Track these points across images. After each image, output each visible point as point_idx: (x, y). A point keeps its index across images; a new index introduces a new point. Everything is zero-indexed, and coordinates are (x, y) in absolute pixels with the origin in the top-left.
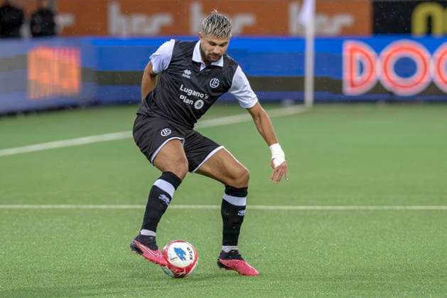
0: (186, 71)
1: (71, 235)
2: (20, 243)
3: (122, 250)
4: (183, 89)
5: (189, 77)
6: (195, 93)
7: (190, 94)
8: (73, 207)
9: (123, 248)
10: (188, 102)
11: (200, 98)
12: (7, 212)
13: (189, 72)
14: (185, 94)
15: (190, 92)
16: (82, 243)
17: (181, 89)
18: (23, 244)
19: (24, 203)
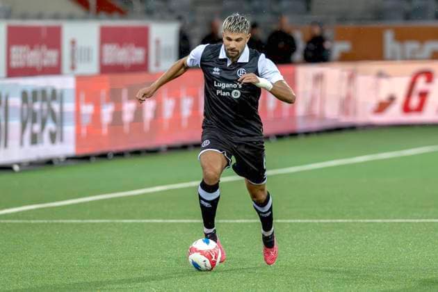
0: (215, 69)
1: (348, 248)
2: (300, 255)
3: (395, 261)
4: (217, 84)
5: (219, 74)
6: (228, 86)
7: (224, 87)
8: (351, 221)
9: (396, 260)
10: (225, 94)
11: (234, 89)
12: (288, 226)
13: (218, 70)
14: (220, 88)
15: (224, 86)
16: (358, 254)
17: (215, 85)
18: (303, 256)
19: (304, 218)
